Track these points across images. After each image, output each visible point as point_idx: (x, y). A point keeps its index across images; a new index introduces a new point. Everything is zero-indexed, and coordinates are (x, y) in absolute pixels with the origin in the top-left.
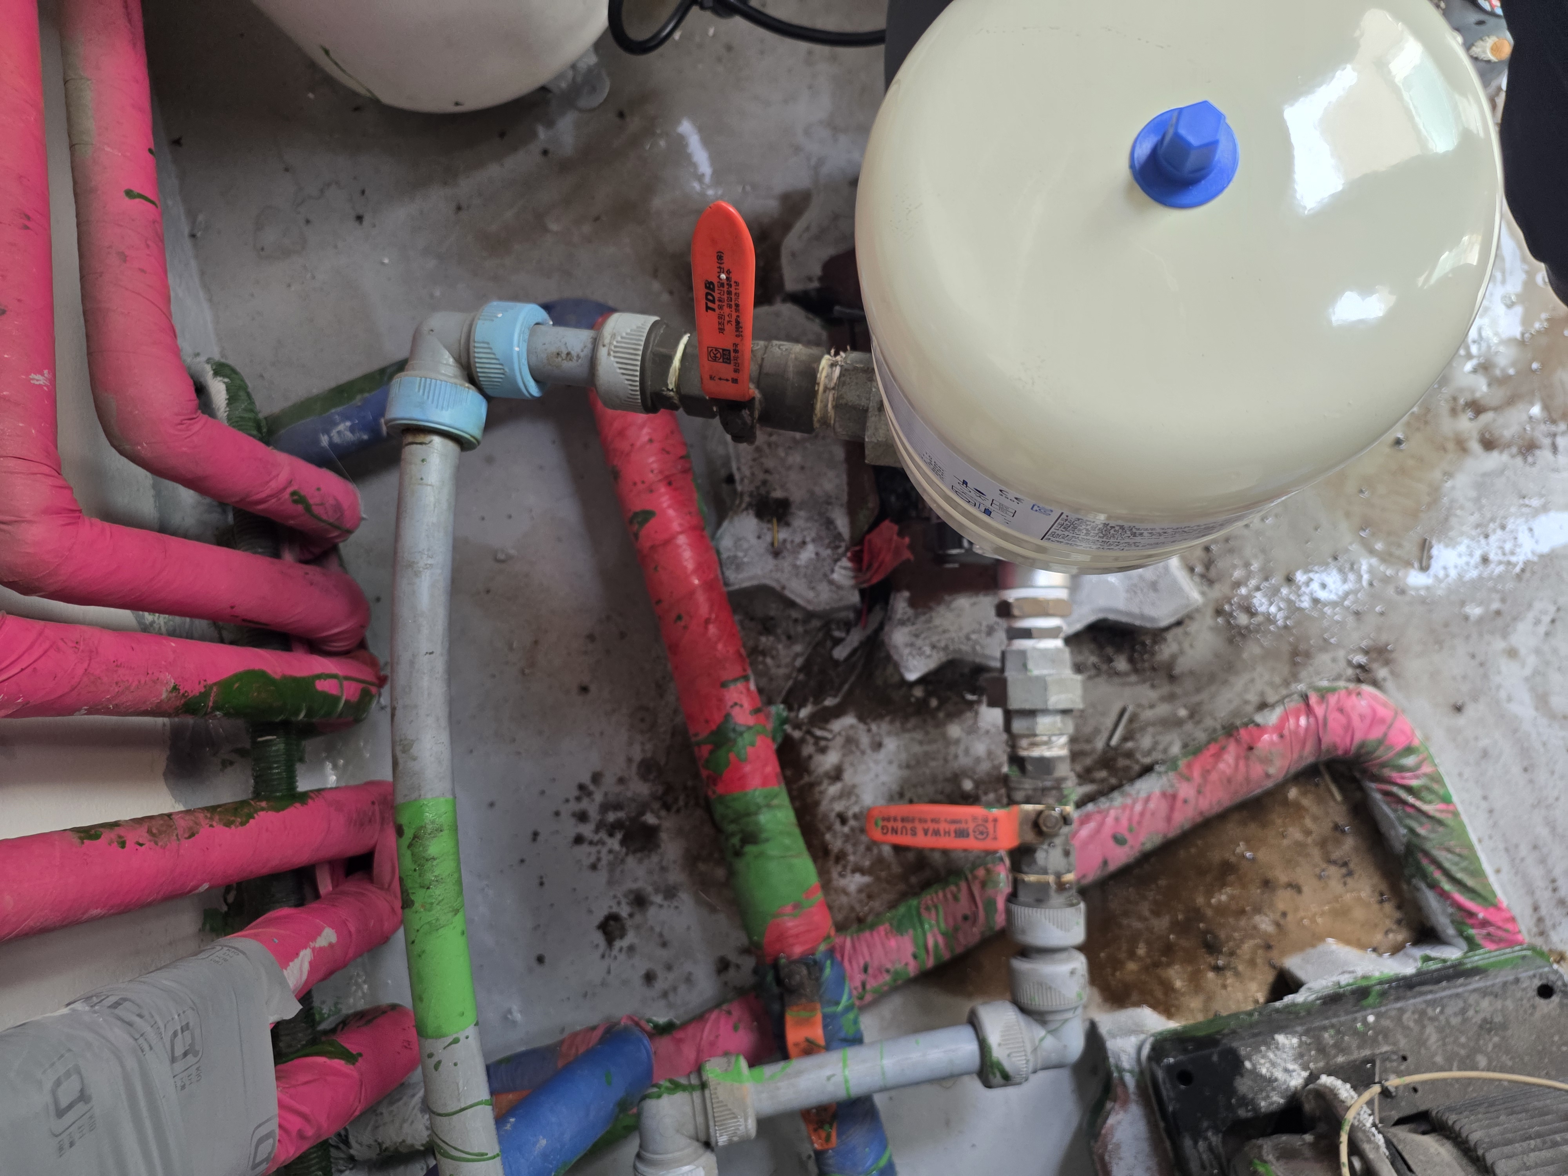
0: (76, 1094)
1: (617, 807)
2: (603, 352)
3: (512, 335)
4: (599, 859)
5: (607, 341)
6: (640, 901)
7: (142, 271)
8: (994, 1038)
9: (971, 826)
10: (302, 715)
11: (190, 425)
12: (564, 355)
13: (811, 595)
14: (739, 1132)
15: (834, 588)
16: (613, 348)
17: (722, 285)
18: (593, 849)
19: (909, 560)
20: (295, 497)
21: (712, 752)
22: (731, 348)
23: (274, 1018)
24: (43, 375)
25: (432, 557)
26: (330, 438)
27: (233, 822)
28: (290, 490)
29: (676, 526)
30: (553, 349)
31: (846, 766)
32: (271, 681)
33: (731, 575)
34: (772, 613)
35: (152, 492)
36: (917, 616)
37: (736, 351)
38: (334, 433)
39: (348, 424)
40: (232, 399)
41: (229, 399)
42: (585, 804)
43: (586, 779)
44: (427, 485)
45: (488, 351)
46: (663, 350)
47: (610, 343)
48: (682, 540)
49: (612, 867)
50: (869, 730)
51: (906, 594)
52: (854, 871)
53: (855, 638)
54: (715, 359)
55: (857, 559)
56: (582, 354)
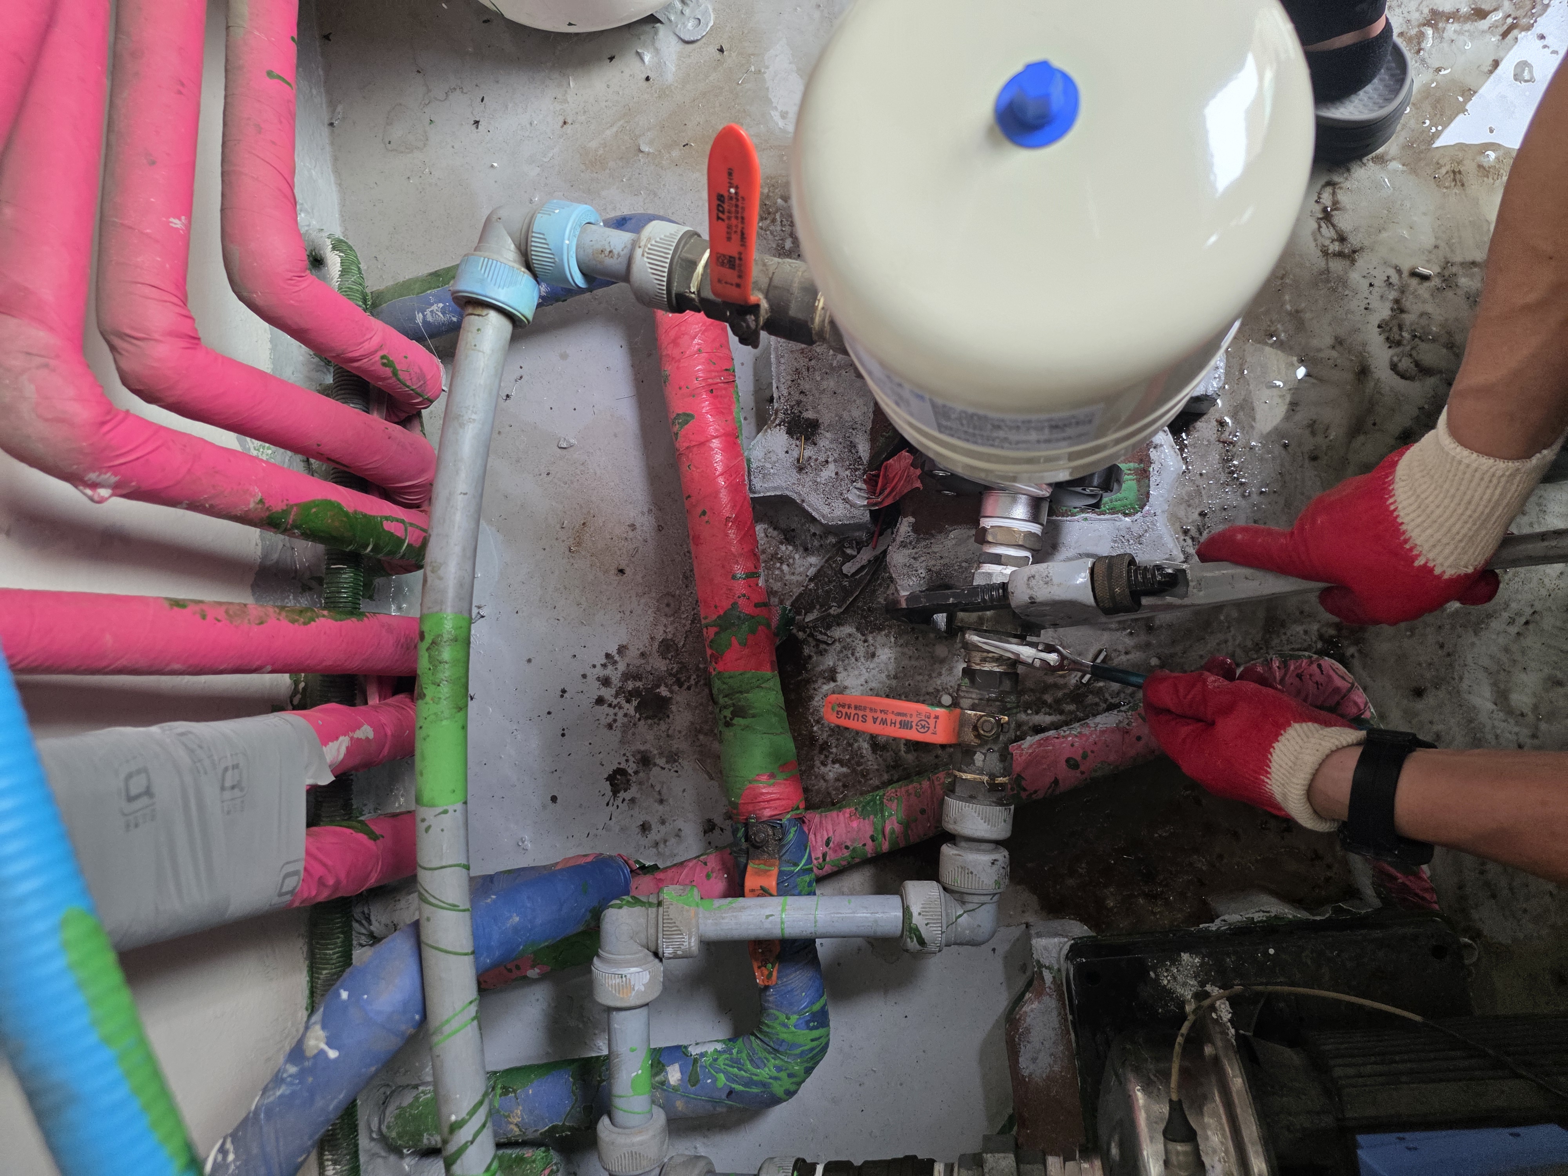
0: (142, 789)
1: (637, 677)
2: (639, 252)
3: (565, 229)
4: (615, 721)
5: (642, 244)
6: (645, 761)
7: (274, 143)
8: (915, 910)
9: (915, 720)
10: (369, 549)
11: (299, 281)
12: (607, 253)
13: (826, 510)
14: (683, 947)
15: (848, 506)
16: (647, 250)
17: (731, 198)
18: (611, 711)
19: (918, 488)
20: (385, 361)
21: (717, 634)
22: (737, 256)
23: (310, 781)
24: (180, 220)
25: (476, 413)
26: (424, 316)
27: (297, 621)
28: (381, 354)
29: (712, 430)
30: (599, 246)
31: (840, 669)
32: (346, 514)
33: (757, 483)
34: (793, 526)
35: (269, 346)
36: (918, 541)
37: (740, 259)
38: (428, 312)
39: (441, 305)
40: (344, 272)
41: (341, 271)
42: (609, 671)
43: (613, 650)
44: (479, 351)
45: (543, 241)
46: (690, 256)
47: (645, 246)
48: (716, 443)
49: (625, 728)
50: (865, 641)
51: (912, 519)
52: (834, 762)
53: (865, 556)
54: (723, 264)
55: (872, 483)
56: (622, 253)
